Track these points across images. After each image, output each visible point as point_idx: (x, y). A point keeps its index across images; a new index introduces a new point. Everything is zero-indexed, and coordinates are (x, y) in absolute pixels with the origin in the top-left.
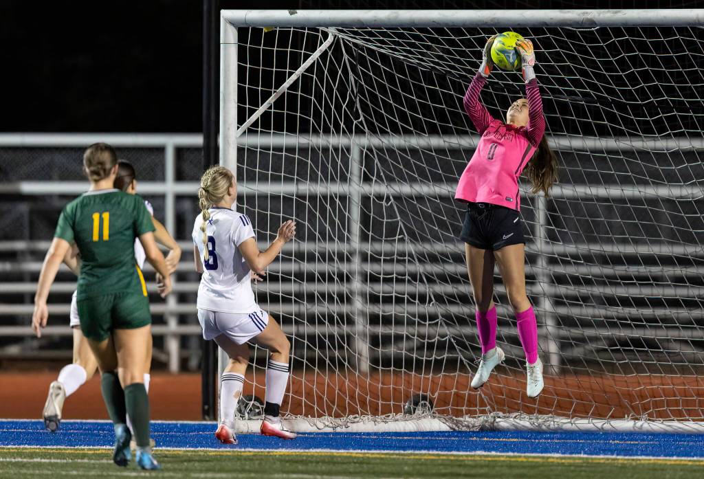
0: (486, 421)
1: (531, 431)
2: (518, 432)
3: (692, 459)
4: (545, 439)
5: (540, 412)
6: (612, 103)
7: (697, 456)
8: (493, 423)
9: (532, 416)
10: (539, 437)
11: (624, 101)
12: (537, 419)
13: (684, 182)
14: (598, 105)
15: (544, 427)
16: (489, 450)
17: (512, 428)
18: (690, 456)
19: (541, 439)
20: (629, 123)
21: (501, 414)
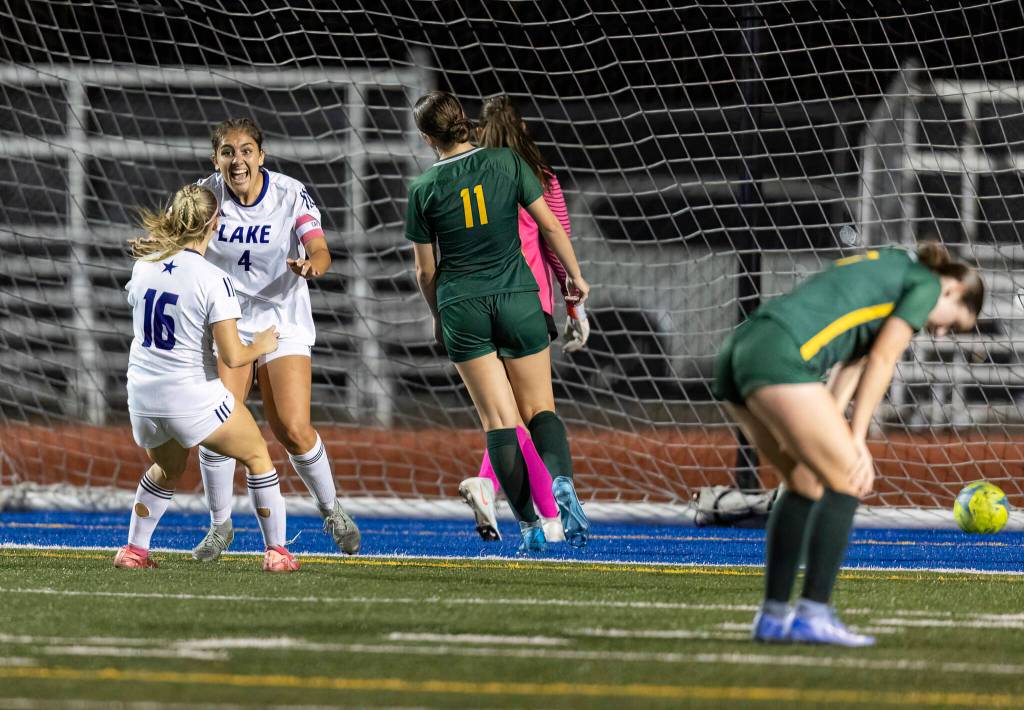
0: (12, 497)
1: (80, 513)
2: (60, 514)
3: (331, 555)
4: (104, 524)
5: (94, 484)
6: (206, 15)
7: (338, 551)
8: (22, 500)
9: (81, 490)
10: (94, 521)
11: (225, 12)
12: (89, 493)
13: (316, 135)
14: (186, 18)
15: (100, 507)
16: (24, 541)
17: (51, 508)
18: (329, 551)
19: (97, 524)
20: (232, 46)
21: (34, 486)
